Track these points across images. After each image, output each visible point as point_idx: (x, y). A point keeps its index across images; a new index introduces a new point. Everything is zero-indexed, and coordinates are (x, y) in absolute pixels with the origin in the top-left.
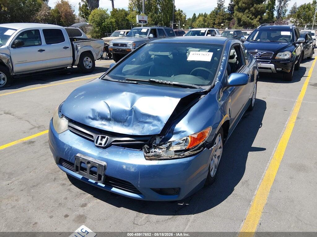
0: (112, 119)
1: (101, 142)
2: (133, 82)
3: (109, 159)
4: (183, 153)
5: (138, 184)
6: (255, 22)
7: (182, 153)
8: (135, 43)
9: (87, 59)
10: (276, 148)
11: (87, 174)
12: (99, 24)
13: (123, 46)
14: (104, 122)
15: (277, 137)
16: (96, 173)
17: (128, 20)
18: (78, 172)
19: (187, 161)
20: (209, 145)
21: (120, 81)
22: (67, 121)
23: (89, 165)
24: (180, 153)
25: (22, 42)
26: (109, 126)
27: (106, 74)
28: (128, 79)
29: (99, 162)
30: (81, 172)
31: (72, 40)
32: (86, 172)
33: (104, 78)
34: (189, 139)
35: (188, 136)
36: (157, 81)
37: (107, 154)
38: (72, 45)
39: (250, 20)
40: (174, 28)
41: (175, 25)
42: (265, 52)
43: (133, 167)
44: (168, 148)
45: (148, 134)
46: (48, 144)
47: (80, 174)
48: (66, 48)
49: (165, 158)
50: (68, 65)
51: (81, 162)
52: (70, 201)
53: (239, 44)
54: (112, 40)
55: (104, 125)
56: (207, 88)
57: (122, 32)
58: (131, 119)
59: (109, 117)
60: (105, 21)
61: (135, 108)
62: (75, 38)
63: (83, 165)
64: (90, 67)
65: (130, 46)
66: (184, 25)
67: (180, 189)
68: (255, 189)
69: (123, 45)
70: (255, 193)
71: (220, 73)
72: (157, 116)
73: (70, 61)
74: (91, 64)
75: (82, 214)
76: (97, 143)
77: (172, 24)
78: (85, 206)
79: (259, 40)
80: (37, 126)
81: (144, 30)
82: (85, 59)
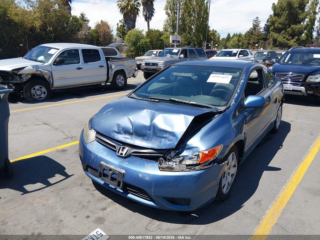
0: (134, 133)
1: (122, 152)
2: (155, 100)
3: (128, 168)
4: (195, 167)
5: (152, 192)
6: (292, 42)
7: (193, 167)
8: (166, 63)
9: (120, 77)
10: (295, 172)
11: (108, 180)
12: (134, 44)
13: (155, 66)
14: (127, 136)
15: (298, 160)
16: (116, 180)
17: (162, 40)
18: (101, 178)
19: (197, 174)
20: (219, 161)
21: (144, 99)
22: (95, 132)
23: (111, 172)
24: (192, 167)
25: (63, 60)
26: (131, 139)
27: (133, 93)
28: (151, 97)
29: (119, 170)
30: (103, 178)
31: (107, 59)
32: (108, 179)
33: (131, 96)
34: (201, 155)
35: (200, 152)
36: (177, 100)
37: (127, 163)
38: (107, 64)
39: (287, 41)
40: (206, 49)
41: (207, 45)
42: (295, 75)
43: (148, 176)
44: (181, 162)
45: (164, 148)
46: (78, 153)
47: (103, 180)
48: (101, 67)
49: (177, 170)
50: (102, 82)
51: (104, 169)
52: (92, 204)
53: (261, 68)
54: (145, 59)
55: (127, 138)
56: (222, 109)
57: (155, 52)
58: (150, 134)
59: (131, 131)
60: (140, 41)
61: (154, 124)
62: (110, 58)
63: (105, 172)
64: (122, 84)
65: (160, 65)
66: (216, 45)
67: (190, 200)
68: (267, 209)
69: (154, 64)
70: (266, 213)
71: (236, 95)
72: (172, 132)
73: (105, 78)
74: (123, 82)
75: (101, 216)
76: (118, 153)
77: (205, 44)
78: (104, 210)
79: (290, 62)
80: (71, 136)
81: (175, 51)
82: (118, 77)
